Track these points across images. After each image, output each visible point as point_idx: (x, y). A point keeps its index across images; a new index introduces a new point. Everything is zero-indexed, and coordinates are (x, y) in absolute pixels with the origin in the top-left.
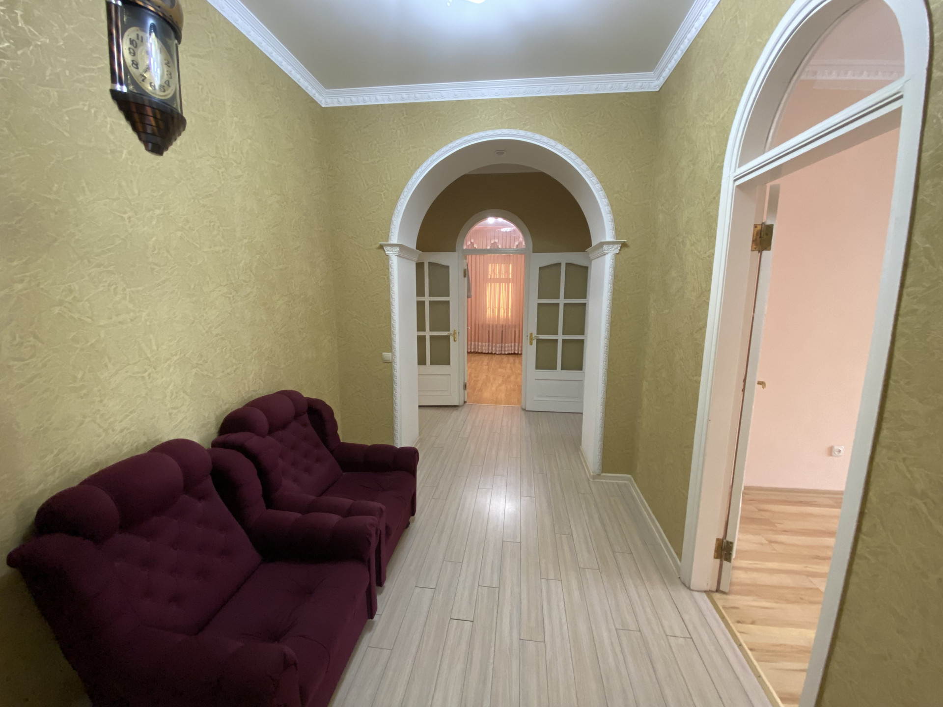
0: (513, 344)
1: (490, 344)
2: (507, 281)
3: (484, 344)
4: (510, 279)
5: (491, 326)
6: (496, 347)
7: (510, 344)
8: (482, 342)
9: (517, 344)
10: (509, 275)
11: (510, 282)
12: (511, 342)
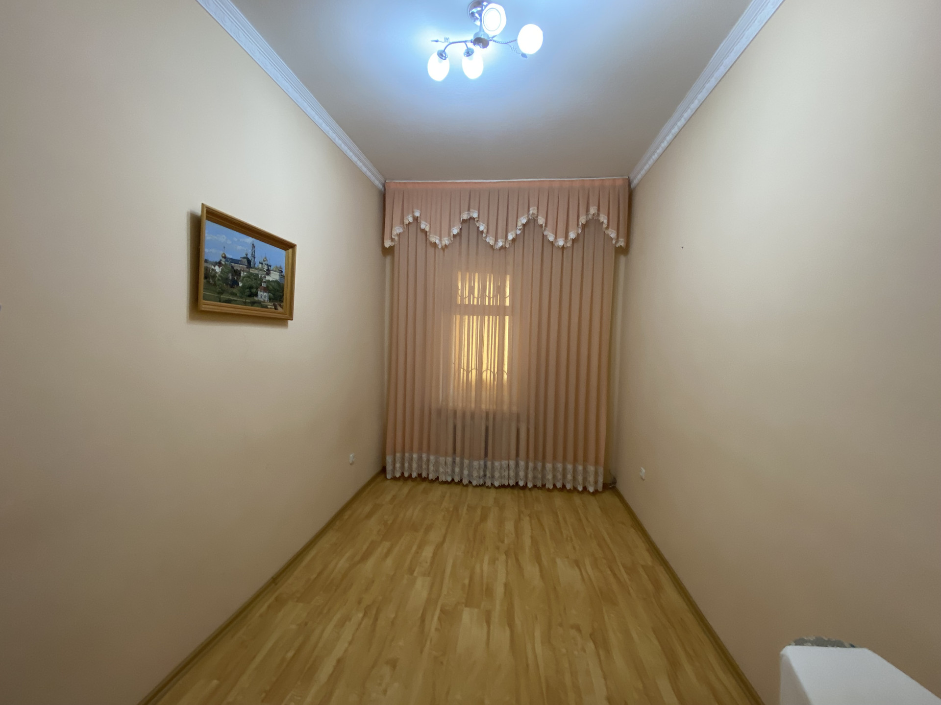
0: (512, 463)
1: (458, 459)
2: (499, 311)
3: (442, 459)
4: (505, 307)
5: (459, 414)
6: (470, 466)
7: (504, 463)
8: (437, 453)
9: (522, 463)
10: (503, 298)
11: (505, 315)
12: (509, 458)
